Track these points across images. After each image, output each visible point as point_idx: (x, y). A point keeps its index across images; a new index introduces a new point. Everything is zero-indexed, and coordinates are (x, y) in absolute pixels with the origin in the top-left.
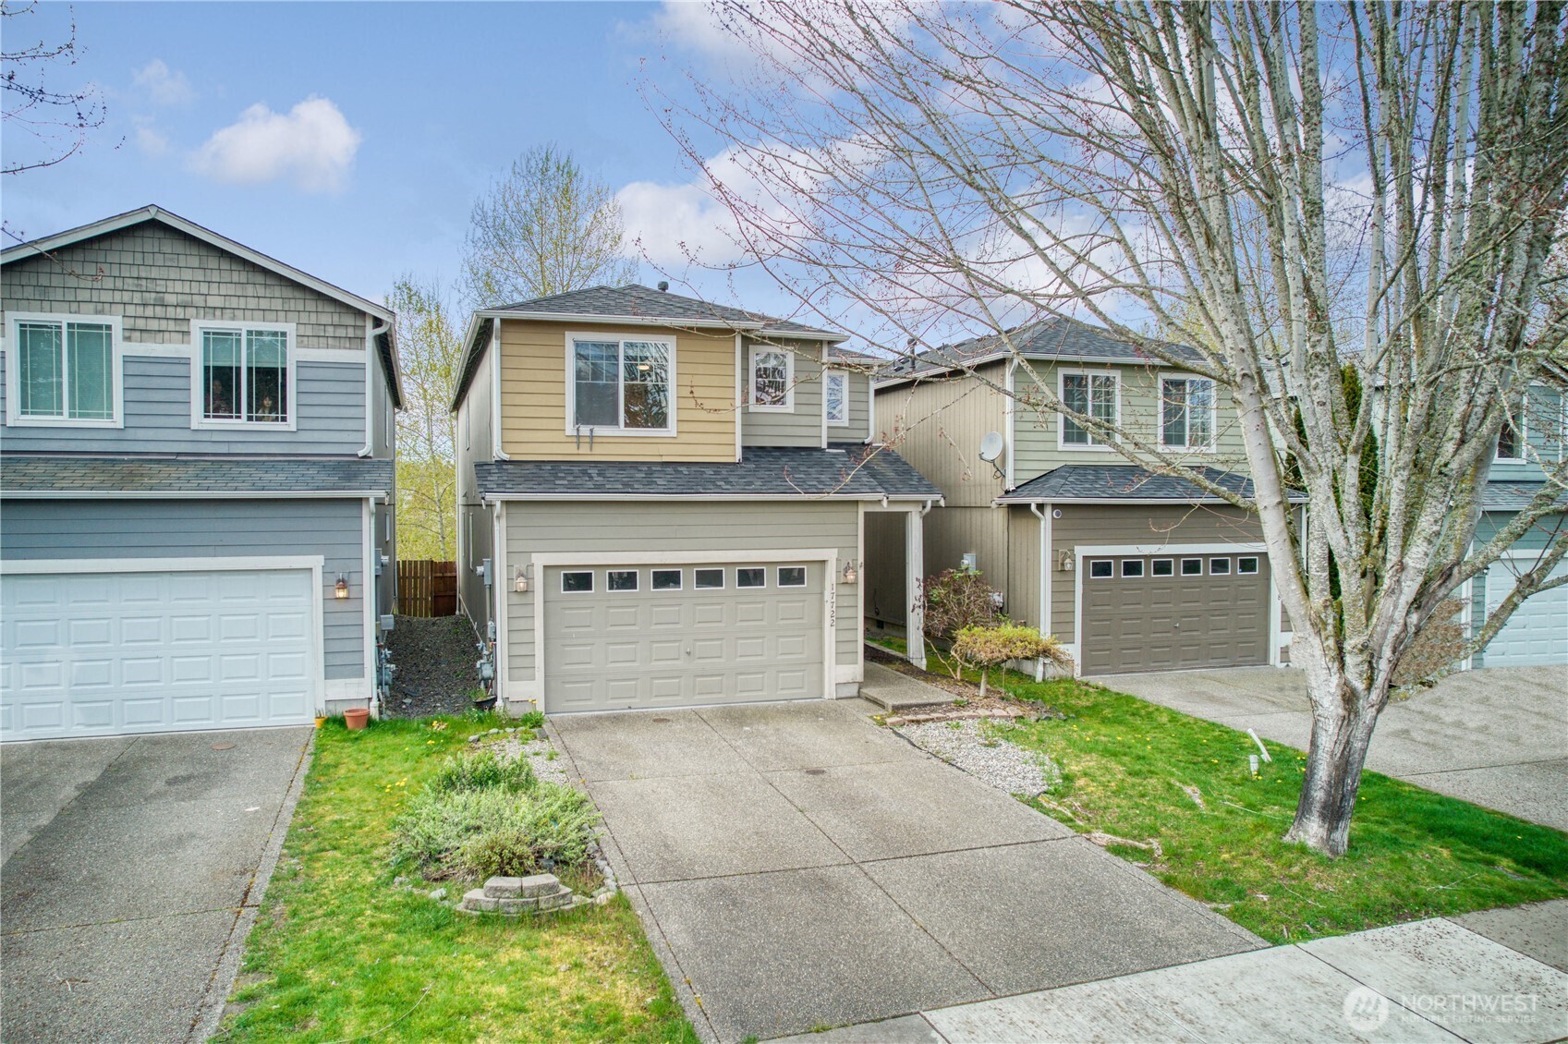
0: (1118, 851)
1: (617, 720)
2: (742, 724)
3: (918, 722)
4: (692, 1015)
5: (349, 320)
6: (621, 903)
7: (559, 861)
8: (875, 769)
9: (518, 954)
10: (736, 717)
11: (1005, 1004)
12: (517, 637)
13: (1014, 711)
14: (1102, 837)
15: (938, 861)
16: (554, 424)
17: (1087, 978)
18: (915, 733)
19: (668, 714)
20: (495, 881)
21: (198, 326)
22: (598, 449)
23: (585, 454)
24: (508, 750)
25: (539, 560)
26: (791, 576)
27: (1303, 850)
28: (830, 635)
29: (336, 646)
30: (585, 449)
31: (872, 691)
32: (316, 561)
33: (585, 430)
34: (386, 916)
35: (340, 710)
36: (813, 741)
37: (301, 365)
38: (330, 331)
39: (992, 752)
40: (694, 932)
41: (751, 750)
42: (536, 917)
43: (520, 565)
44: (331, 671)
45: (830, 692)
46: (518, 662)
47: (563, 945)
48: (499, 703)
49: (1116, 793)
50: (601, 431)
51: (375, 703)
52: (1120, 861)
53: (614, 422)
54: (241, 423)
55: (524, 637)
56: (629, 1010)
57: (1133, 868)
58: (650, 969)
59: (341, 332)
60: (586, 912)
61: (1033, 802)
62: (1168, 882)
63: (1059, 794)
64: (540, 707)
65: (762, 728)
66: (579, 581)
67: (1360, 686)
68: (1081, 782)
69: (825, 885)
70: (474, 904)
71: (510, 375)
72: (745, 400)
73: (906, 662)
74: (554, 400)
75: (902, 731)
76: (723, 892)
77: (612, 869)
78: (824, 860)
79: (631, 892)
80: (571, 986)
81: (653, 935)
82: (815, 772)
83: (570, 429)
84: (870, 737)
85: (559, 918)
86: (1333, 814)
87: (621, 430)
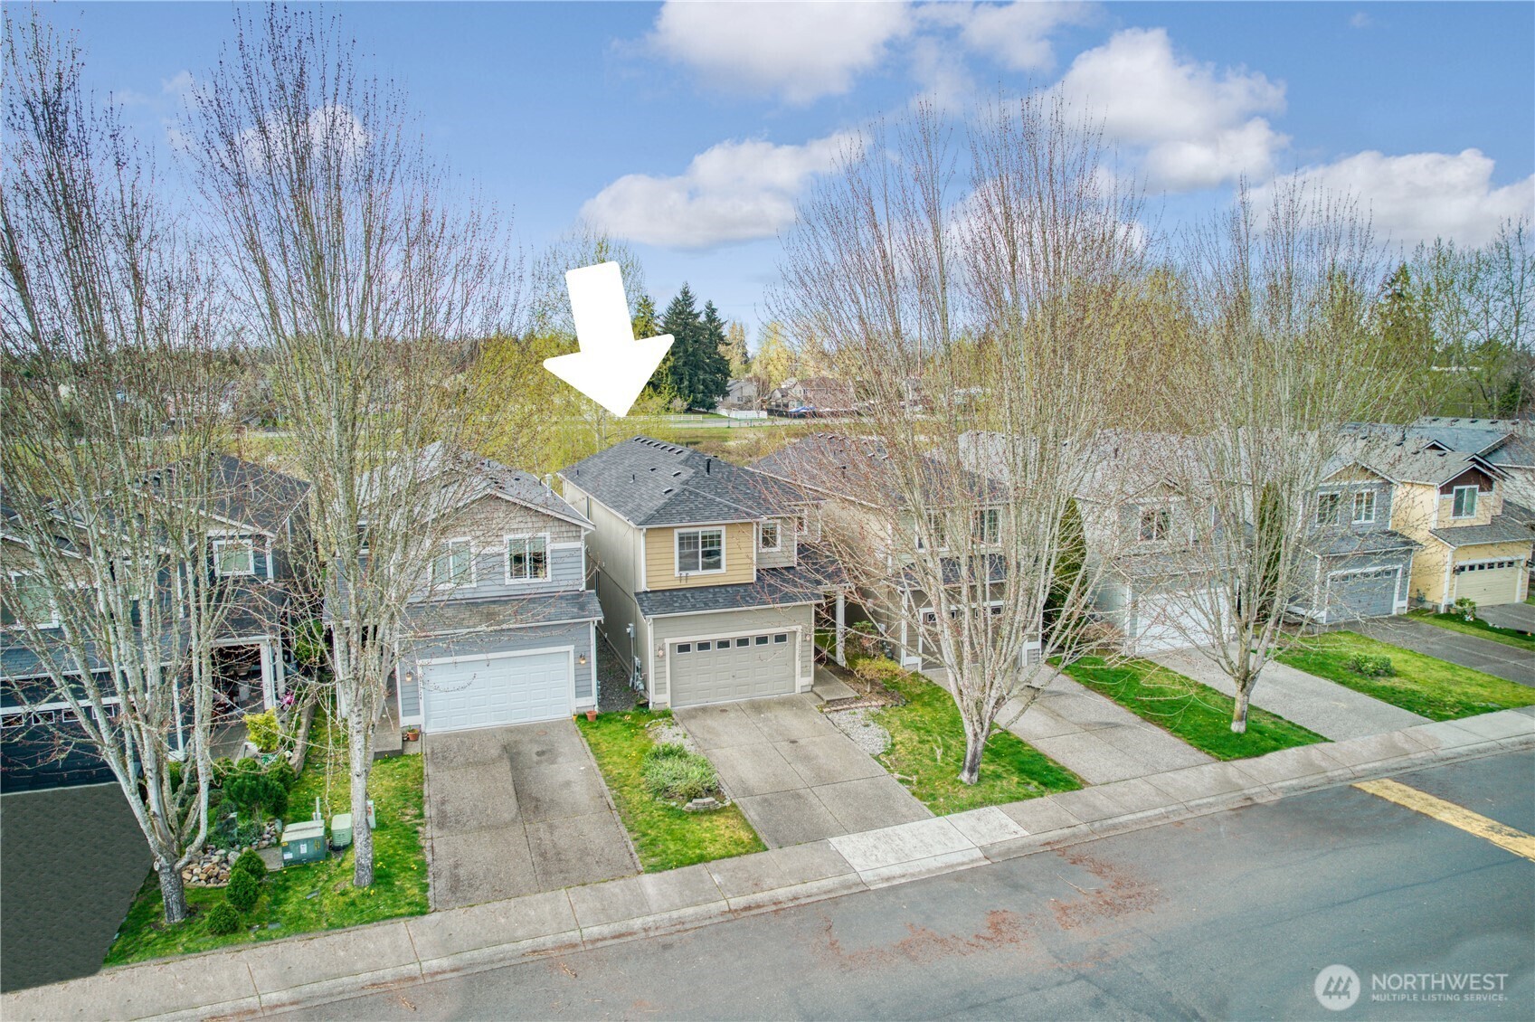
0: (901, 781)
1: (704, 710)
2: (760, 712)
3: (837, 711)
4: (763, 841)
5: (573, 528)
6: (734, 805)
7: (709, 791)
8: (817, 739)
9: (708, 824)
10: (757, 707)
11: (851, 836)
12: (658, 676)
13: (881, 702)
14: (897, 775)
15: (837, 786)
16: (670, 572)
17: (877, 828)
18: (835, 716)
19: (726, 706)
20: (695, 801)
21: (507, 538)
22: (689, 582)
23: (684, 585)
24: (667, 736)
25: (668, 641)
26: (780, 638)
27: (961, 782)
28: (798, 664)
29: (580, 683)
30: (684, 582)
31: (817, 689)
32: (571, 648)
33: (684, 573)
34: (661, 813)
35: (582, 711)
36: (790, 721)
37: (552, 551)
38: (565, 534)
39: (867, 729)
40: (759, 815)
41: (766, 729)
42: (710, 812)
43: (659, 645)
44: (578, 694)
45: (798, 690)
46: (659, 686)
47: (720, 821)
48: (650, 705)
49: (909, 753)
50: (692, 573)
51: (597, 707)
52: (900, 785)
53: (697, 568)
54: (527, 580)
55: (662, 675)
56: (746, 840)
57: (903, 788)
58: (749, 827)
59: (570, 534)
60: (724, 808)
61: (877, 758)
62: (914, 794)
63: (887, 754)
64: (669, 705)
65: (769, 715)
66: (684, 648)
67: (979, 730)
68: (898, 747)
69: (799, 796)
70: (689, 808)
71: (649, 551)
72: (758, 548)
73: (835, 663)
74: (670, 561)
75: (830, 716)
76: (766, 800)
77: (726, 791)
78: (799, 786)
79: (735, 801)
80: (728, 833)
81: (747, 816)
82: (794, 742)
83: (677, 574)
84: (817, 720)
85: (716, 812)
86: (972, 771)
87: (701, 572)
